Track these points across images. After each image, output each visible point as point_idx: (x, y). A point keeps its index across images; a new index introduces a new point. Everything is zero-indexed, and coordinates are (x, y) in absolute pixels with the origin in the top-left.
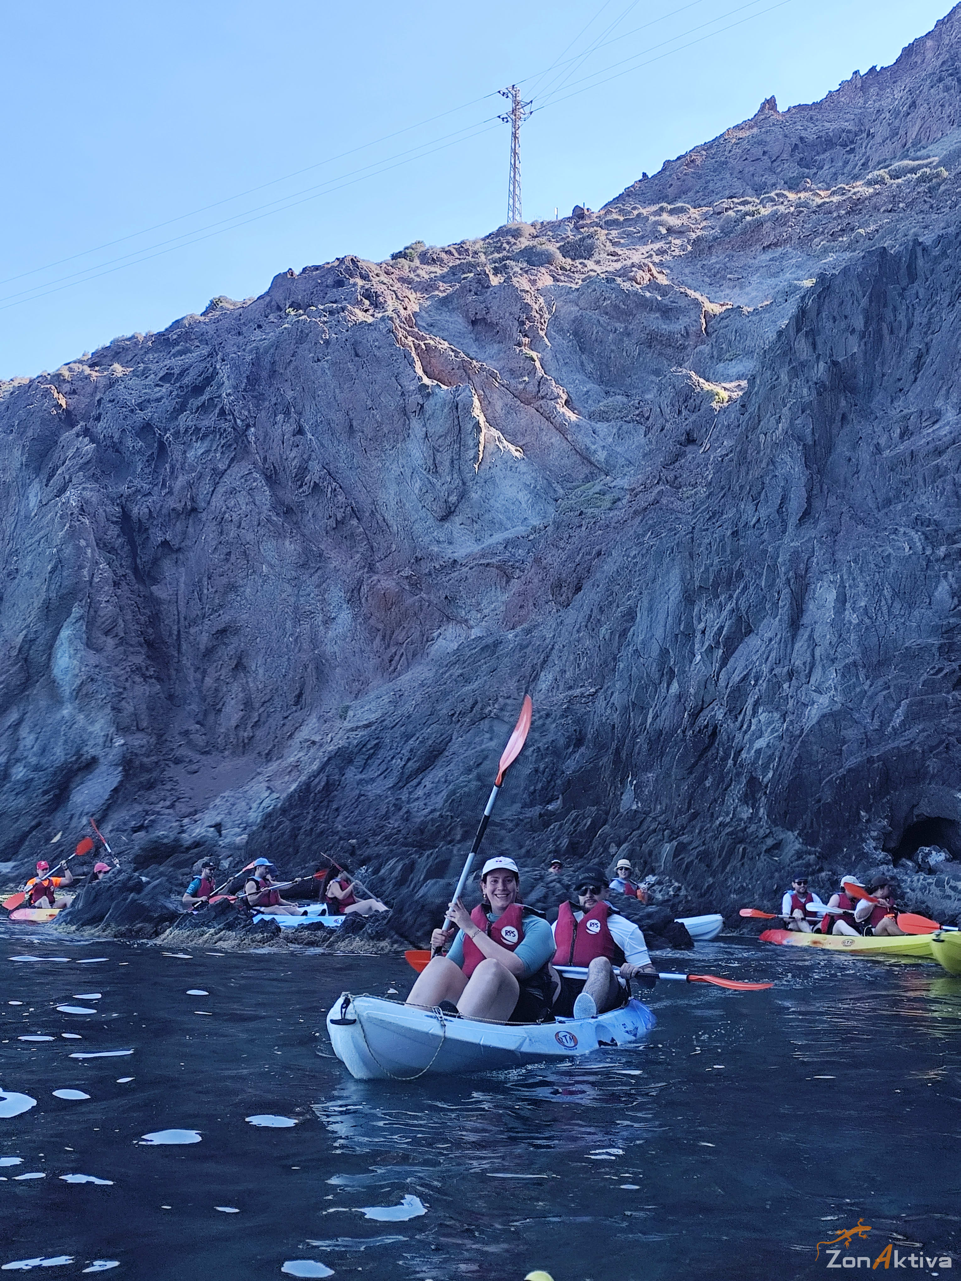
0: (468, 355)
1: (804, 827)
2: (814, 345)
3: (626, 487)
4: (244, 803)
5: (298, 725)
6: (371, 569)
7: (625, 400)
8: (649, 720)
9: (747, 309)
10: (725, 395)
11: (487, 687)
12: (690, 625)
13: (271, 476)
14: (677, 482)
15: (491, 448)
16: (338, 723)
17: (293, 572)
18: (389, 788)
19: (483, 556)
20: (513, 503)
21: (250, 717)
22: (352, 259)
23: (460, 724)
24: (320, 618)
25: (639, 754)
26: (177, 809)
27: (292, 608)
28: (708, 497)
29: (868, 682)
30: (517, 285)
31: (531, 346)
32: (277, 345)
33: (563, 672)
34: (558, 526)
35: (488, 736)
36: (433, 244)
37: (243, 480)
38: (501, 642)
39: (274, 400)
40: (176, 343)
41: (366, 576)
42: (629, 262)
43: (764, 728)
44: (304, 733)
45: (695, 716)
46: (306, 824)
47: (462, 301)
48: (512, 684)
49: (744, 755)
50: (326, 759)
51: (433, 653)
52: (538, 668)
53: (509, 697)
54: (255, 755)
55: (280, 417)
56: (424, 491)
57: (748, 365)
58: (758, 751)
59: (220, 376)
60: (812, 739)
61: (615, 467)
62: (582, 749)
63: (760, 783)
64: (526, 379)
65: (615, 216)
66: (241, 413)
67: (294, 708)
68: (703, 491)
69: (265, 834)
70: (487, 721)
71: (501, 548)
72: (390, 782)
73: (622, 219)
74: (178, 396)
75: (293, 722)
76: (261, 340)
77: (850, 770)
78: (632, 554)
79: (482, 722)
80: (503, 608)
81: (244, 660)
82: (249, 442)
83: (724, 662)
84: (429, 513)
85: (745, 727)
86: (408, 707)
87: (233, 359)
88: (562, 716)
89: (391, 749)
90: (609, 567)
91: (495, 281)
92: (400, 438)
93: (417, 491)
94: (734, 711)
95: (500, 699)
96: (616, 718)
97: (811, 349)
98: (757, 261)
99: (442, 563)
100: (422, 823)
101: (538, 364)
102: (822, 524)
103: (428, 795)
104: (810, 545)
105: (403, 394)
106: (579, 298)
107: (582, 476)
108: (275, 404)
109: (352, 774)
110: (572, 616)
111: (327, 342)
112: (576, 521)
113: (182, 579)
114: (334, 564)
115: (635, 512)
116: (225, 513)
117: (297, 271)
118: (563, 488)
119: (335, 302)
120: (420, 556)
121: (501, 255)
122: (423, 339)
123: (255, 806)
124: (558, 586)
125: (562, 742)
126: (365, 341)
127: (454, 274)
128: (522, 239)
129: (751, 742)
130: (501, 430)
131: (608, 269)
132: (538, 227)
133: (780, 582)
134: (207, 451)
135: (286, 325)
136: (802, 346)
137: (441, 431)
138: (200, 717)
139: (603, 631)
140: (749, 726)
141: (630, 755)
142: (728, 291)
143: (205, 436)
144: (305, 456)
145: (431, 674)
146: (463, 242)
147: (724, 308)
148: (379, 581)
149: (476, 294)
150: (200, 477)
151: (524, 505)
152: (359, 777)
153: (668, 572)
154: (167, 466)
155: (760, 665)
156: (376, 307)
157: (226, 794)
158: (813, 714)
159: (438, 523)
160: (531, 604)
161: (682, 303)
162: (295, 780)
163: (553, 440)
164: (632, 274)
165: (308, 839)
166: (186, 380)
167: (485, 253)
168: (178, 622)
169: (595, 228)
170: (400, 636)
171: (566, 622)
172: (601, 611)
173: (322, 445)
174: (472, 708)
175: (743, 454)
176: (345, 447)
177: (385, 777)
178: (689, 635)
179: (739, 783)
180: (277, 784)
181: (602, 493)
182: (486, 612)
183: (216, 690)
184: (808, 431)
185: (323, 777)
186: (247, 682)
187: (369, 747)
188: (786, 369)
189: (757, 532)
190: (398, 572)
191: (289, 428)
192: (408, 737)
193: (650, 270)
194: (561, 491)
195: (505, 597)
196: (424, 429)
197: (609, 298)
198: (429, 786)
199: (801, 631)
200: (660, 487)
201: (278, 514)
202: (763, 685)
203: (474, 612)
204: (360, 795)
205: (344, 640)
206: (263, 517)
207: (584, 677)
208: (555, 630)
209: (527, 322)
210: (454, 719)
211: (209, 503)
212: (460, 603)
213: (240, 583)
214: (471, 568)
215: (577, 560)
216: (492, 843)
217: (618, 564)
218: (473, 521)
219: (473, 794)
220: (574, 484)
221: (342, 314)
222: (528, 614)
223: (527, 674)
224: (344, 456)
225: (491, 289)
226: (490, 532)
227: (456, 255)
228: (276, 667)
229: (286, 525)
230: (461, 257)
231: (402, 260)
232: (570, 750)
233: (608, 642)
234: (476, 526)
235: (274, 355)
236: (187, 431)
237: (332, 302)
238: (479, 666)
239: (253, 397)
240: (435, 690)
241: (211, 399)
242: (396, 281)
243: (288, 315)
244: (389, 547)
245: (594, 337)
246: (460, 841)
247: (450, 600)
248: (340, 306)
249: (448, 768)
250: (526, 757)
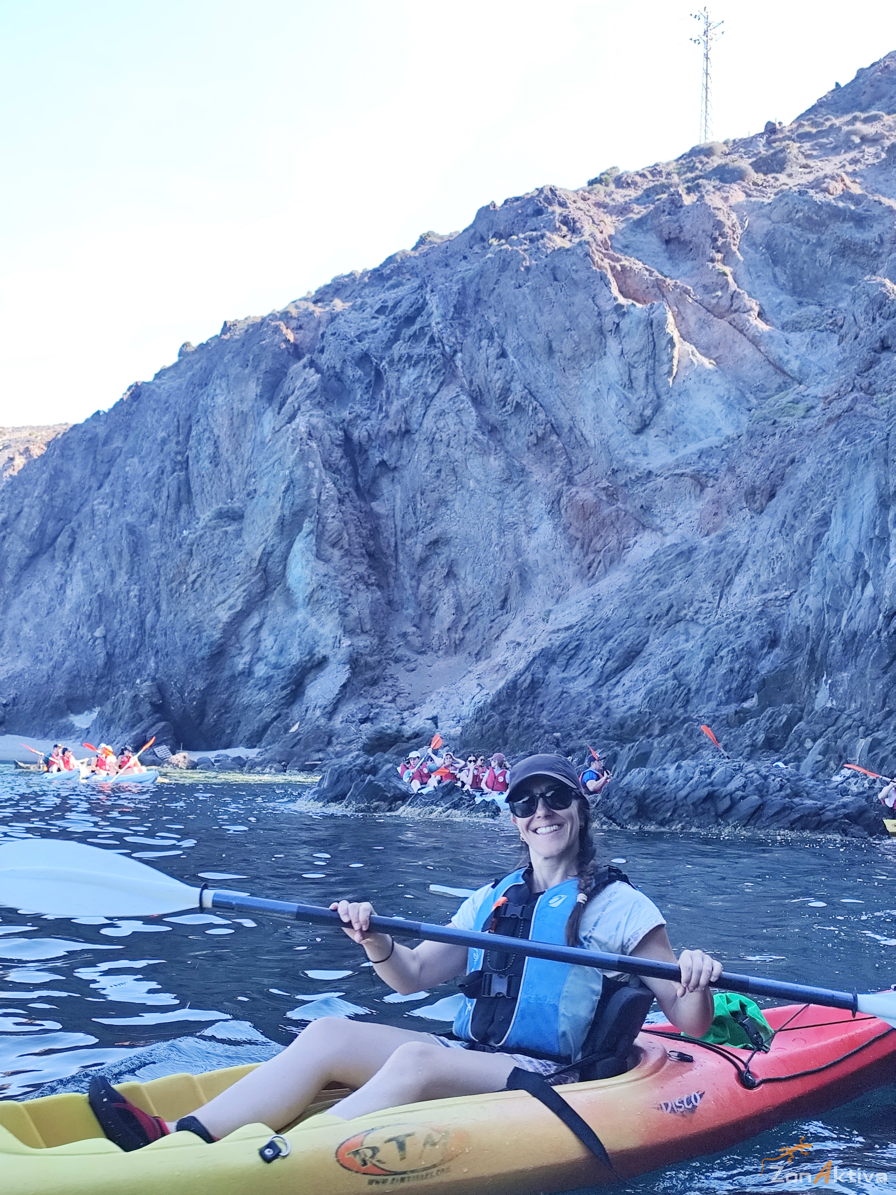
0: (662, 273)
3: (820, 395)
4: (457, 699)
5: (504, 627)
6: (570, 481)
7: (818, 309)
8: (844, 622)
11: (682, 591)
12: (887, 529)
13: (476, 398)
14: (871, 389)
15: (685, 362)
16: (541, 626)
17: (498, 487)
18: (590, 686)
19: (678, 466)
20: (707, 415)
21: (460, 621)
22: (551, 189)
23: (656, 626)
24: (522, 528)
25: (833, 654)
26: (398, 703)
27: (496, 520)
30: (709, 203)
31: (724, 262)
32: (481, 274)
33: (758, 576)
34: (751, 435)
35: (683, 637)
36: (627, 169)
37: (451, 403)
38: (696, 549)
39: (479, 326)
40: (389, 278)
41: (565, 488)
42: (821, 174)
44: (509, 635)
45: (890, 617)
46: (514, 718)
47: (656, 222)
48: (707, 589)
50: (531, 658)
51: (629, 560)
52: (733, 572)
53: (704, 601)
54: (466, 655)
55: (484, 342)
56: (620, 406)
59: (429, 306)
61: (808, 376)
62: (777, 650)
64: (719, 293)
65: (807, 129)
66: (449, 340)
67: (500, 612)
69: (477, 727)
70: (682, 624)
71: (695, 458)
72: (591, 680)
73: (814, 131)
74: (392, 327)
75: (498, 626)
76: (466, 271)
78: (826, 461)
79: (677, 625)
80: (697, 516)
81: (454, 569)
82: (457, 367)
84: (625, 427)
86: (606, 611)
87: (441, 290)
88: (756, 619)
89: (591, 650)
90: (804, 474)
91: (688, 200)
93: (613, 406)
95: (695, 603)
96: (810, 620)
99: (637, 474)
100: (622, 718)
101: (730, 279)
103: (627, 693)
105: (599, 314)
106: (771, 212)
107: (775, 386)
108: (480, 330)
109: (555, 673)
110: (765, 523)
111: (528, 269)
112: (770, 430)
113: (398, 496)
114: (536, 477)
115: (830, 420)
116: (435, 433)
117: (499, 203)
118: (756, 398)
119: (535, 230)
120: (616, 468)
121: (693, 175)
122: (618, 260)
123: (467, 701)
124: (751, 493)
125: (757, 643)
126: (563, 266)
127: (648, 196)
128: (714, 158)
130: (694, 344)
131: (801, 182)
132: (730, 144)
134: (419, 377)
135: (489, 255)
137: (637, 347)
138: (417, 620)
139: (798, 536)
141: (824, 656)
143: (417, 363)
144: (508, 378)
145: (627, 580)
146: (657, 165)
148: (577, 493)
149: (669, 214)
150: (413, 401)
151: (718, 416)
152: (561, 675)
153: (862, 479)
154: (384, 392)
156: (574, 232)
157: (441, 690)
159: (634, 436)
160: (725, 511)
161: (876, 211)
162: (502, 678)
163: (746, 352)
164: (825, 185)
165: (516, 731)
166: (399, 312)
167: (678, 174)
168: (396, 535)
169: (787, 142)
170: (597, 544)
171: (761, 527)
172: (795, 516)
173: (524, 366)
174: (668, 611)
176: (545, 367)
177: (586, 676)
178: (886, 539)
180: (486, 681)
181: (796, 402)
182: (680, 520)
183: (430, 596)
185: (528, 677)
186: (457, 589)
187: (570, 647)
190: (596, 484)
191: (494, 351)
192: (607, 639)
193: (843, 181)
194: (754, 402)
195: (699, 505)
196: (620, 347)
197: (802, 210)
198: (628, 684)
200: (854, 395)
201: (483, 433)
203: (668, 521)
204: (563, 693)
205: (546, 548)
206: (469, 436)
207: (778, 580)
208: (749, 536)
209: (720, 238)
210: (651, 621)
211: (421, 425)
212: (656, 511)
213: (450, 497)
214: (666, 478)
215: (771, 468)
216: (691, 737)
217: (811, 471)
218: (667, 433)
219: (670, 692)
220: (767, 394)
221: (542, 241)
222: (722, 521)
223: (722, 579)
224: (544, 377)
225: (684, 208)
226: (683, 443)
227: (650, 177)
228: (483, 575)
229: (491, 442)
230: (655, 179)
231: (598, 186)
232: (765, 650)
233: (802, 547)
234: (670, 438)
235: (478, 284)
236: (400, 359)
237: (532, 230)
238: (676, 572)
239: (459, 324)
240: (632, 594)
241: (422, 328)
242: (592, 206)
243: (491, 245)
244: (587, 461)
245: (786, 249)
246: (659, 736)
247: (646, 509)
248: (539, 233)
249: (646, 668)
250: (722, 658)
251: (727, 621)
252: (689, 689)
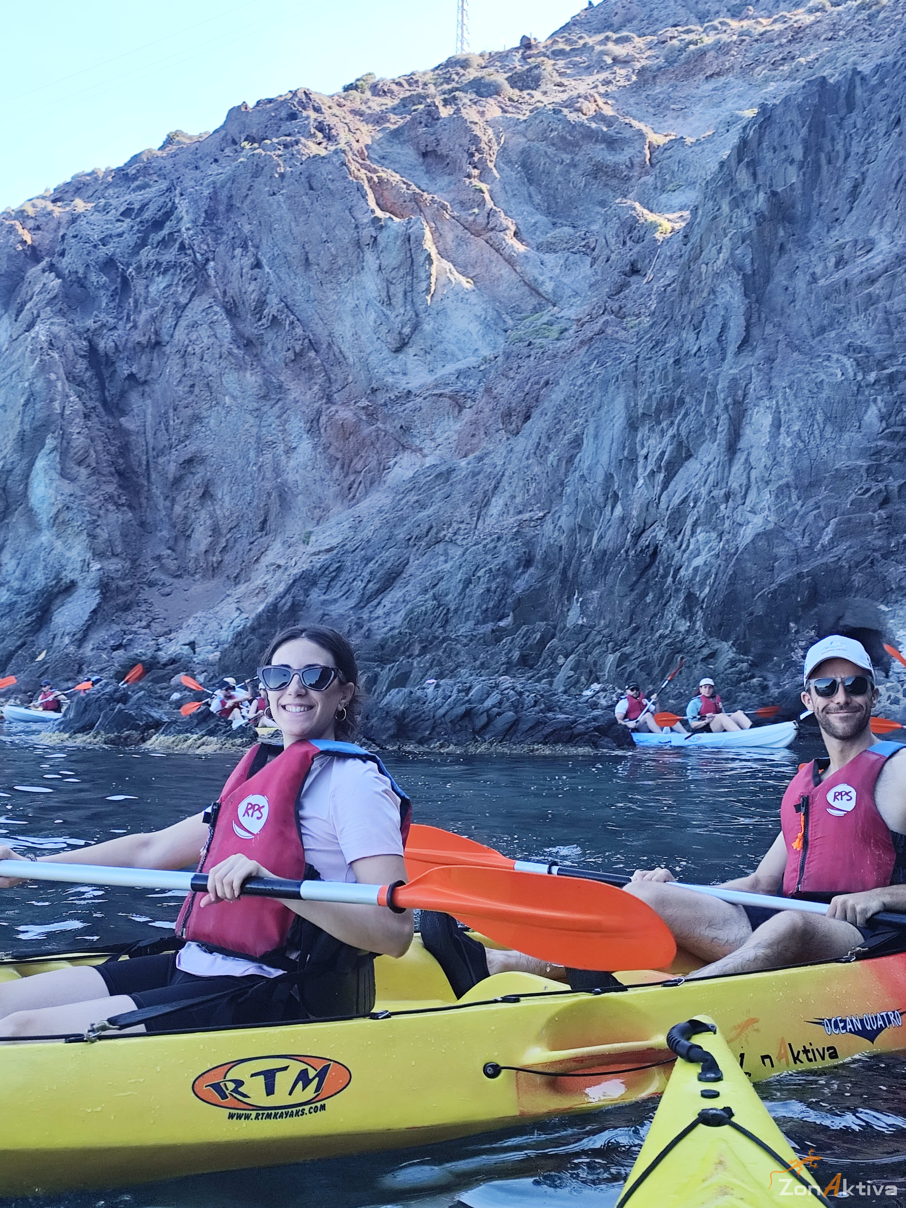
0: (419, 187)
1: (737, 639)
2: (754, 175)
3: (573, 317)
4: (215, 624)
5: (263, 550)
6: (330, 400)
7: (571, 231)
8: (595, 542)
9: (689, 140)
10: (667, 226)
11: (441, 513)
12: (633, 451)
13: (230, 310)
14: (622, 312)
15: (443, 280)
16: (301, 548)
17: (255, 404)
18: (351, 608)
19: (436, 386)
20: (464, 334)
21: (218, 543)
22: (305, 92)
23: (416, 547)
24: (281, 447)
25: (584, 573)
26: (153, 629)
27: (254, 439)
28: (651, 326)
29: (800, 503)
30: (466, 117)
31: (481, 178)
32: (233, 180)
33: (513, 497)
34: (508, 356)
35: (442, 558)
36: (383, 76)
37: (204, 314)
38: (454, 470)
39: (231, 234)
40: (135, 178)
41: (324, 406)
42: (575, 93)
43: (701, 547)
44: (269, 558)
45: (637, 536)
47: (413, 133)
48: (465, 510)
49: (682, 572)
50: (291, 581)
51: (389, 481)
52: (490, 493)
53: (463, 522)
54: (224, 578)
55: (238, 251)
56: (378, 323)
57: (691, 196)
58: (696, 569)
59: (179, 210)
60: (746, 556)
61: (562, 297)
62: (532, 570)
63: (697, 598)
64: (476, 210)
65: (561, 46)
66: (201, 248)
67: (260, 534)
68: (646, 321)
69: (236, 651)
70: (442, 545)
71: (453, 378)
72: (352, 602)
73: (568, 48)
74: (139, 231)
75: (258, 548)
76: (217, 174)
77: (781, 585)
78: (579, 383)
79: (437, 546)
80: (455, 437)
81: (211, 489)
82: (209, 276)
83: (665, 486)
84: (384, 345)
85: (684, 546)
86: (367, 533)
87: (191, 193)
88: (512, 539)
89: (352, 572)
90: (557, 395)
91: (445, 112)
92: (355, 270)
93: (372, 323)
94: (674, 532)
95: (454, 524)
96: (563, 540)
97: (751, 180)
98: (699, 91)
99: (397, 393)
100: (383, 639)
101: (487, 196)
102: (759, 352)
103: (387, 614)
104: (747, 372)
105: (357, 227)
106: (526, 129)
107: (530, 307)
108: (233, 238)
109: (316, 595)
110: (521, 444)
111: (282, 176)
112: (525, 351)
113: (149, 411)
114: (294, 395)
115: (582, 343)
116: (188, 346)
117: (251, 104)
118: (512, 319)
119: (289, 135)
120: (375, 387)
121: (449, 87)
122: (375, 171)
123: (225, 625)
124: (508, 415)
125: (512, 563)
126: (318, 174)
127: (405, 106)
128: (470, 70)
129: (690, 560)
130: (452, 262)
131: (555, 100)
132: (487, 57)
133: (719, 409)
134: (169, 286)
135: (242, 159)
136: (743, 177)
137: (394, 263)
138: (171, 543)
139: (551, 458)
140: (688, 546)
141: (576, 575)
142: (671, 122)
143: (166, 271)
144: (263, 290)
145: (388, 501)
146: (413, 74)
147: (668, 138)
148: (337, 411)
149: (426, 126)
150: (163, 310)
151: (475, 336)
152: (323, 597)
153: (613, 400)
154: (131, 300)
155: (699, 488)
156: (329, 139)
157: (199, 614)
158: (747, 534)
159: (392, 354)
160: (482, 432)
161: (627, 133)
162: (262, 602)
163: (502, 272)
164: (578, 105)
166: (147, 215)
167: (435, 84)
168: (147, 453)
169: (542, 58)
170: (358, 464)
171: (516, 449)
172: (549, 438)
173: (279, 278)
174: (428, 532)
175: (685, 283)
176: (301, 280)
177: (347, 598)
178: (632, 460)
179: (677, 598)
180: (246, 605)
181: (550, 324)
182: (439, 441)
183: (186, 517)
184: (748, 261)
185: (289, 598)
186: (214, 510)
187: (331, 569)
188: (728, 199)
189: (698, 360)
190: (355, 403)
191: (248, 261)
192: (368, 560)
193: (595, 101)
194: (510, 323)
195: (457, 426)
196: (378, 262)
197: (556, 129)
198: (389, 605)
199: (738, 455)
200: (606, 317)
201: (238, 347)
202: (701, 506)
203: (428, 441)
204: (324, 615)
205: (306, 468)
206: (224, 350)
207: (533, 502)
208: (505, 457)
209: (477, 154)
210: (411, 543)
211: (172, 336)
212: (415, 432)
213: (205, 414)
214: (425, 399)
215: (526, 389)
216: (449, 656)
217: (565, 393)
218: (426, 352)
219: (430, 612)
220: (523, 315)
221: (296, 147)
222: (480, 442)
223: (479, 500)
224: (301, 289)
225: (441, 121)
226: (442, 363)
227: (406, 86)
228: (242, 495)
229: (246, 357)
230: (411, 88)
231: (353, 92)
232: (520, 571)
233: (556, 469)
234: (429, 357)
235: (230, 188)
236: (148, 266)
237: (286, 135)
238: (434, 493)
239: (211, 231)
240: (393, 515)
241: (171, 234)
242: (348, 113)
243: (243, 148)
244: (346, 379)
245: (541, 168)
246: (419, 656)
247: (405, 429)
248: (293, 139)
249: (406, 589)
250: (479, 578)
251: (485, 542)
252: (448, 609)
